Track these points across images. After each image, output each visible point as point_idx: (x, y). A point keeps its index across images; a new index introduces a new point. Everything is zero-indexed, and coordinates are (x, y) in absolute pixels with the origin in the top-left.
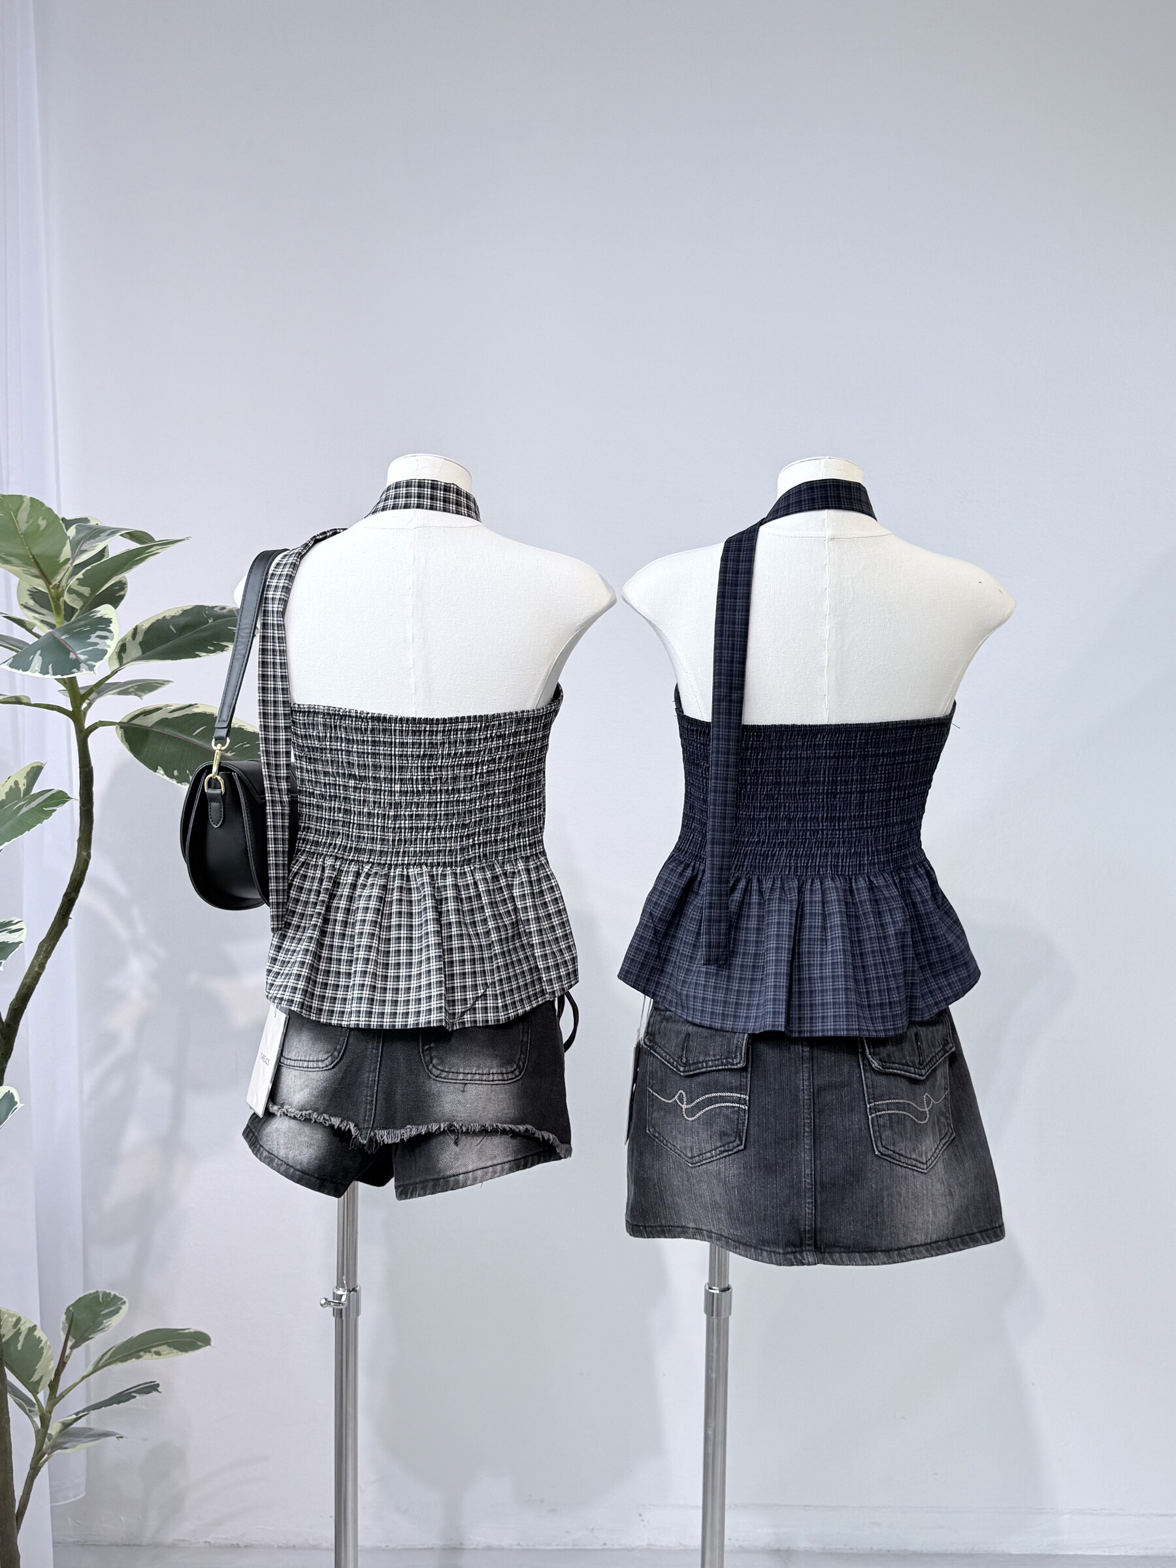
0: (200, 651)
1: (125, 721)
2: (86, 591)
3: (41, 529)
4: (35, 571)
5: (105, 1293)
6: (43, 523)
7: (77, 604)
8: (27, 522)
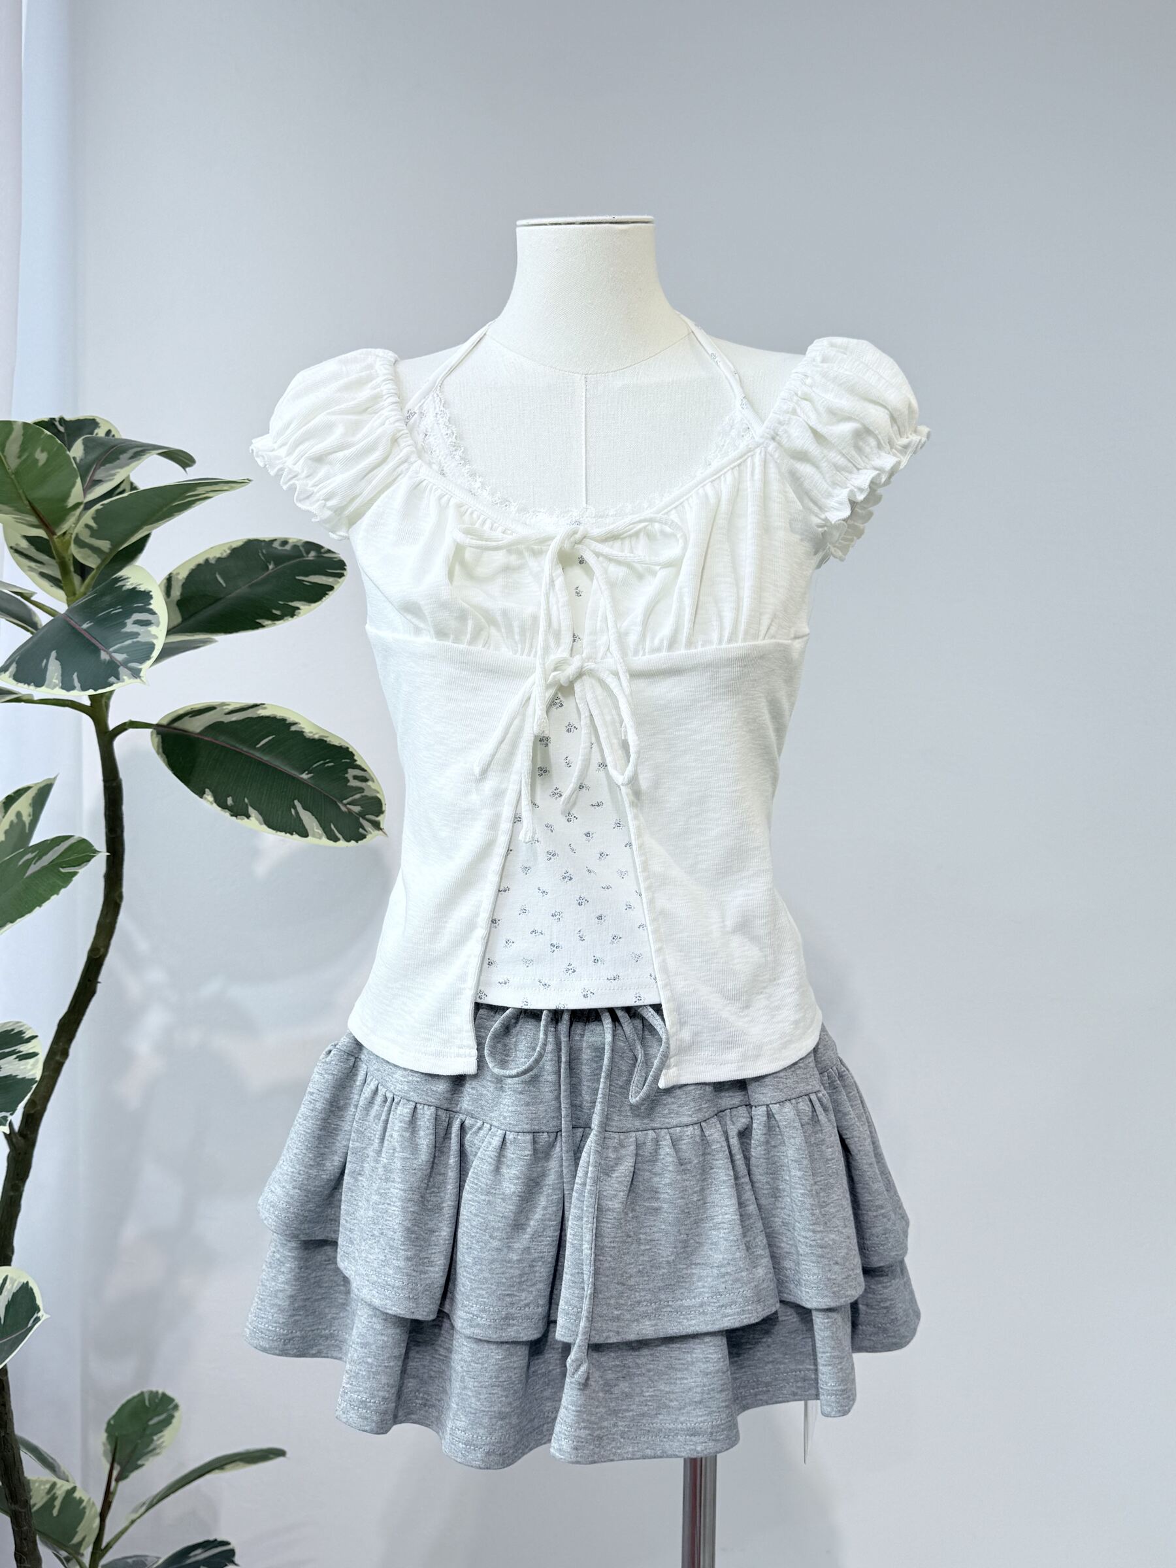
0: (262, 618)
1: (165, 722)
2: (105, 545)
3: (41, 463)
4: (33, 519)
5: (151, 1392)
6: (41, 457)
7: (92, 562)
8: (19, 457)
